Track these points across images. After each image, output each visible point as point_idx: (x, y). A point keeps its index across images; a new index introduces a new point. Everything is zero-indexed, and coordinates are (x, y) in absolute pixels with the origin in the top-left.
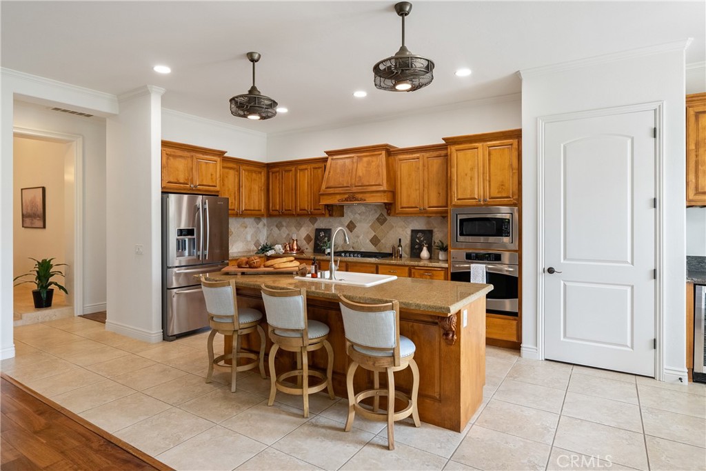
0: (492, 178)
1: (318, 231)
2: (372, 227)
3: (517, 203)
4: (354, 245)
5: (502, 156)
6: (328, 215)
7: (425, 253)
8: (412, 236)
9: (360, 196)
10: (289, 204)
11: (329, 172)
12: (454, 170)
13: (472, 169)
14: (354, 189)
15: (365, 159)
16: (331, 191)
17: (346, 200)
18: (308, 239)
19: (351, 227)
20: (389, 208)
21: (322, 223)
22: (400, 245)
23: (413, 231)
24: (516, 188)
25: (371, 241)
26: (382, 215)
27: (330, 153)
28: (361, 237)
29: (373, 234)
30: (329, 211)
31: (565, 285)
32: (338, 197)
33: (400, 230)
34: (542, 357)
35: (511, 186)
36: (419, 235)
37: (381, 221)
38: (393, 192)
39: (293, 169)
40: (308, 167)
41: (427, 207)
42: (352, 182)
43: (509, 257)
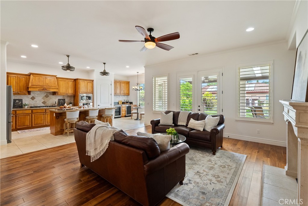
0: (88, 88)
2: (43, 98)
3: (93, 94)
4: (34, 105)
6: (28, 94)
8: (59, 101)
9: (48, 89)
11: (32, 80)
12: (80, 86)
13: (84, 86)
14: (45, 87)
15: (48, 78)
16: (35, 86)
17: (41, 90)
19: (33, 98)
20: (54, 93)
22: (55, 103)
24: (92, 91)
25: (42, 102)
28: (38, 102)
29: (43, 100)
32: (38, 89)
33: (54, 99)
36: (61, 100)
37: (47, 96)
41: (68, 93)
42: (45, 85)
43: (91, 104)
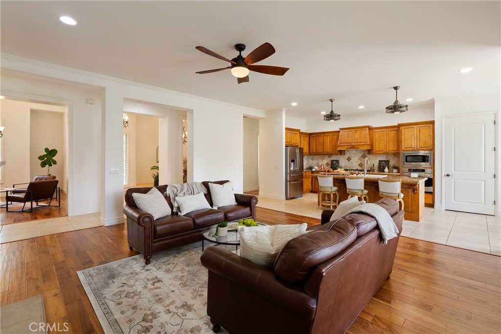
0: (421, 139)
1: (332, 161)
2: (359, 159)
3: (433, 149)
4: (350, 167)
5: (426, 131)
7: (386, 170)
8: (379, 163)
9: (356, 147)
10: (320, 150)
11: (341, 137)
12: (403, 136)
13: (411, 136)
14: (354, 144)
15: (359, 132)
16: (343, 144)
17: (350, 148)
18: (327, 164)
19: (349, 159)
20: (370, 152)
21: (334, 158)
22: (374, 167)
23: (379, 161)
24: (432, 143)
25: (359, 165)
26: (364, 154)
27: (341, 129)
28: (354, 164)
29: (360, 162)
30: (340, 153)
31: (454, 181)
32: (346, 147)
33: (374, 160)
34: (444, 209)
35: (430, 143)
36: (383, 162)
37: (364, 157)
38: (372, 145)
39: (322, 135)
40: (330, 134)
41: (388, 151)
42: (353, 141)
43: (428, 171)
